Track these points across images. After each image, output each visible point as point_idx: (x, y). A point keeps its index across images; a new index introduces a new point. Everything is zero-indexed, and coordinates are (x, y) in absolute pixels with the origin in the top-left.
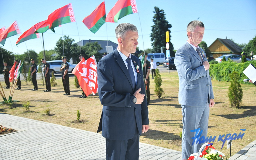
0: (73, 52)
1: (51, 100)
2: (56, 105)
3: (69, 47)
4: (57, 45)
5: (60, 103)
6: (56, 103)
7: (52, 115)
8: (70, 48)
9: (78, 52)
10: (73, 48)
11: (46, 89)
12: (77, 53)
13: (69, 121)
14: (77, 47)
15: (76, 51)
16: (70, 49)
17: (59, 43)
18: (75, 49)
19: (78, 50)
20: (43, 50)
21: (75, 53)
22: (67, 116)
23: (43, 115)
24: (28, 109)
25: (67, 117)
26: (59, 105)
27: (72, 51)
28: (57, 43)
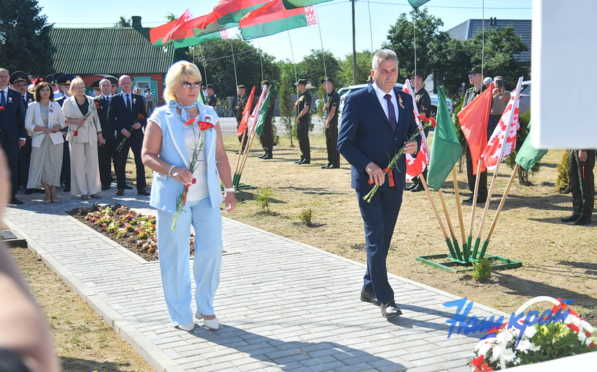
0: (436, 58)
1: (331, 190)
2: (337, 204)
3: (422, 44)
4: (389, 38)
5: (348, 199)
6: (339, 200)
7: (318, 226)
8: (428, 46)
9: (449, 58)
10: (435, 46)
11: (327, 162)
12: (448, 61)
13: (349, 242)
14: (448, 43)
15: (444, 56)
16: (428, 50)
17: (398, 32)
18: (440, 48)
19: (449, 52)
20: (352, 52)
21: (439, 61)
22: (350, 231)
23: (296, 224)
24: (266, 208)
25: (350, 234)
26: (344, 203)
27: (431, 54)
28: (391, 32)
